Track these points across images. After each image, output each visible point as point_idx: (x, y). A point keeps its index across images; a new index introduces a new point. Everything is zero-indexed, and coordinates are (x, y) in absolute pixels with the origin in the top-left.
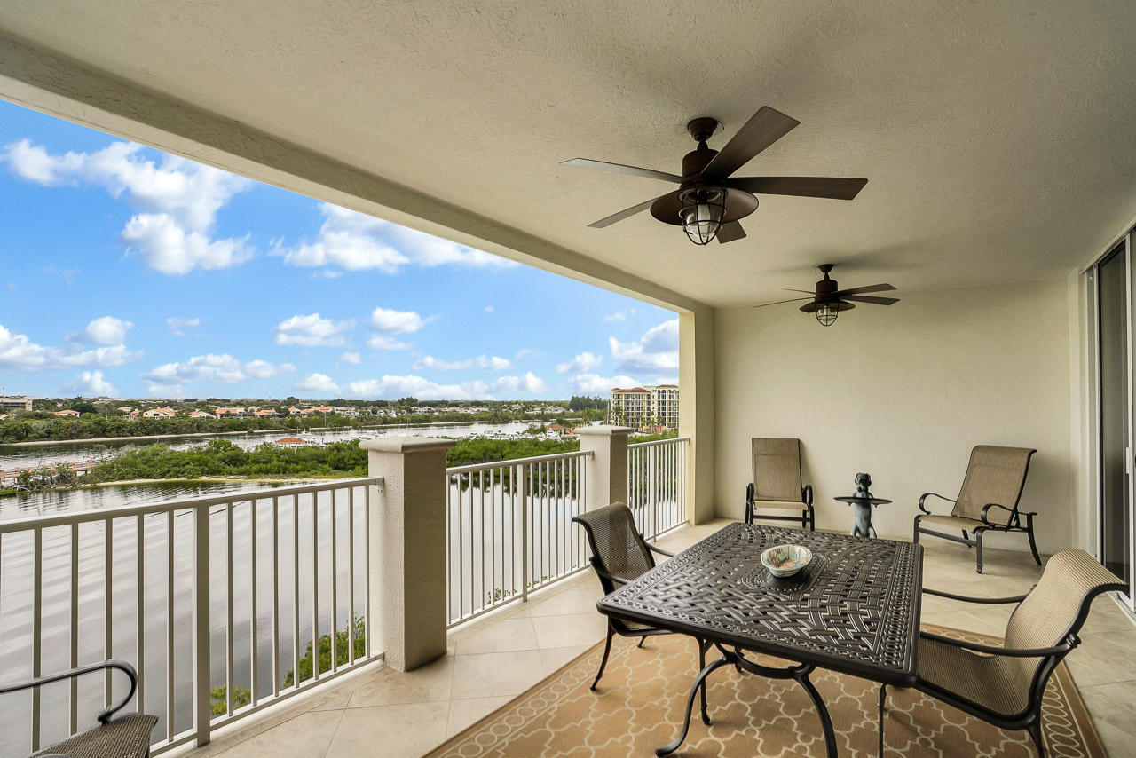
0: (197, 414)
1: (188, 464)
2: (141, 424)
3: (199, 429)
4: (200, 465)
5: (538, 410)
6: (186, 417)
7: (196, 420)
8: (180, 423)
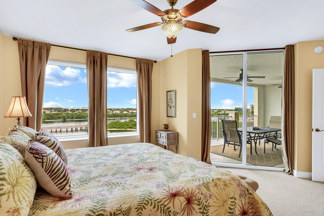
0: (125, 112)
1: (124, 125)
2: (113, 115)
3: (126, 116)
4: (127, 126)
5: (223, 112)
6: (123, 113)
7: (125, 114)
8: (121, 114)
